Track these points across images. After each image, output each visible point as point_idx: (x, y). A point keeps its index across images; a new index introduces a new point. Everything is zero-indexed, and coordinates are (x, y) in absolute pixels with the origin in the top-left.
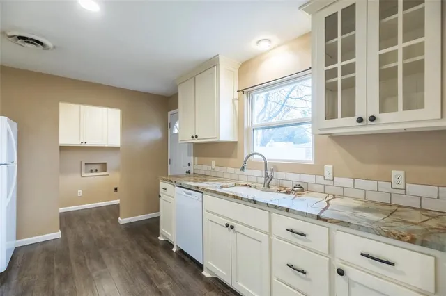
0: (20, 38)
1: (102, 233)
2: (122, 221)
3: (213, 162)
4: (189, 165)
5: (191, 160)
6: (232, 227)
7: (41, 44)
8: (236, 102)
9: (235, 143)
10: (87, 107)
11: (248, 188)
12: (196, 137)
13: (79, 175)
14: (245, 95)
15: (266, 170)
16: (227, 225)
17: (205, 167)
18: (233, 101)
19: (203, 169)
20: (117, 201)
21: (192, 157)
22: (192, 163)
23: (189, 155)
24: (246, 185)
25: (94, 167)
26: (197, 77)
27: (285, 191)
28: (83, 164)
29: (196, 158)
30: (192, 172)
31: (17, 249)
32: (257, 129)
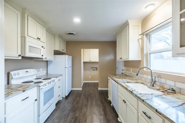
0: (69, 34)
1: (92, 92)
2: (99, 89)
3: (131, 70)
4: (123, 70)
5: (123, 68)
6: (125, 102)
7: (73, 34)
8: (140, 41)
9: (140, 61)
10: (91, 49)
11: (143, 85)
12: (121, 58)
13: (89, 71)
14: (145, 36)
15: (152, 76)
16: (124, 101)
17: (128, 72)
18: (138, 40)
19: (127, 73)
20: (98, 81)
21: (124, 67)
22: (124, 70)
23: (123, 66)
24: (142, 83)
25: (94, 69)
26: (122, 32)
27: (162, 90)
28: (91, 68)
29: (125, 67)
30: (124, 74)
31: (71, 91)
32: (153, 53)
